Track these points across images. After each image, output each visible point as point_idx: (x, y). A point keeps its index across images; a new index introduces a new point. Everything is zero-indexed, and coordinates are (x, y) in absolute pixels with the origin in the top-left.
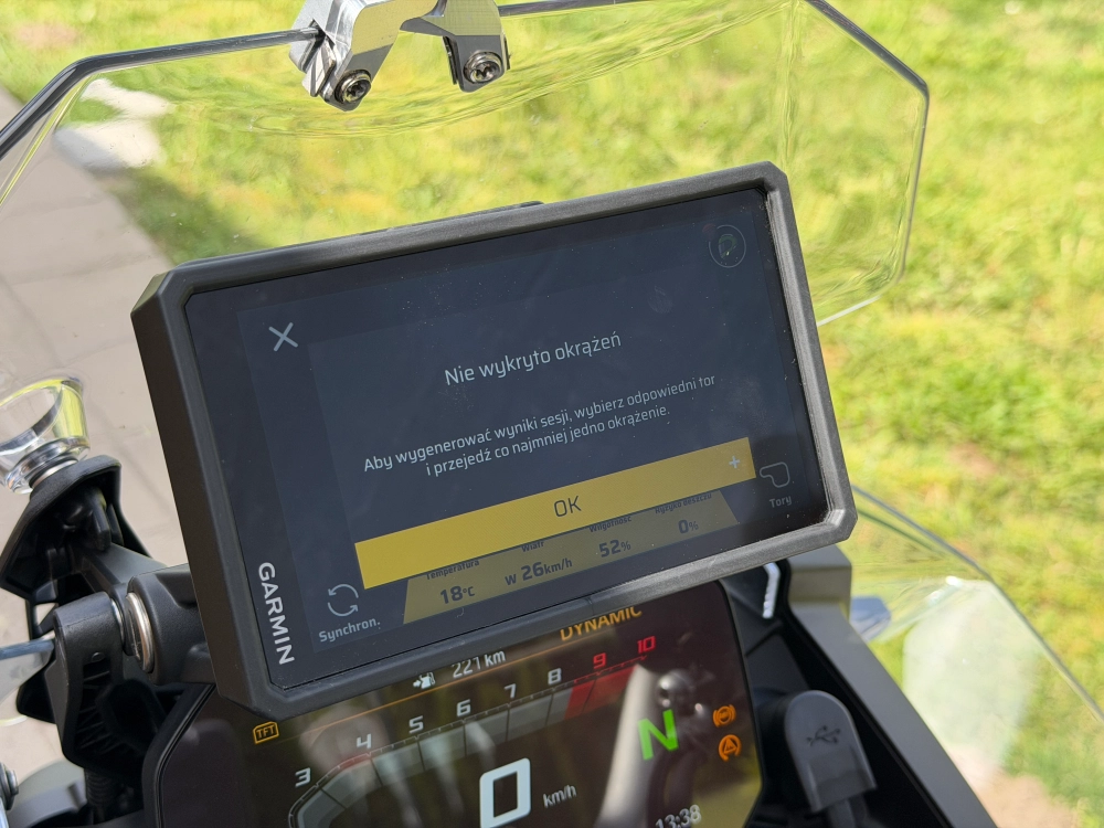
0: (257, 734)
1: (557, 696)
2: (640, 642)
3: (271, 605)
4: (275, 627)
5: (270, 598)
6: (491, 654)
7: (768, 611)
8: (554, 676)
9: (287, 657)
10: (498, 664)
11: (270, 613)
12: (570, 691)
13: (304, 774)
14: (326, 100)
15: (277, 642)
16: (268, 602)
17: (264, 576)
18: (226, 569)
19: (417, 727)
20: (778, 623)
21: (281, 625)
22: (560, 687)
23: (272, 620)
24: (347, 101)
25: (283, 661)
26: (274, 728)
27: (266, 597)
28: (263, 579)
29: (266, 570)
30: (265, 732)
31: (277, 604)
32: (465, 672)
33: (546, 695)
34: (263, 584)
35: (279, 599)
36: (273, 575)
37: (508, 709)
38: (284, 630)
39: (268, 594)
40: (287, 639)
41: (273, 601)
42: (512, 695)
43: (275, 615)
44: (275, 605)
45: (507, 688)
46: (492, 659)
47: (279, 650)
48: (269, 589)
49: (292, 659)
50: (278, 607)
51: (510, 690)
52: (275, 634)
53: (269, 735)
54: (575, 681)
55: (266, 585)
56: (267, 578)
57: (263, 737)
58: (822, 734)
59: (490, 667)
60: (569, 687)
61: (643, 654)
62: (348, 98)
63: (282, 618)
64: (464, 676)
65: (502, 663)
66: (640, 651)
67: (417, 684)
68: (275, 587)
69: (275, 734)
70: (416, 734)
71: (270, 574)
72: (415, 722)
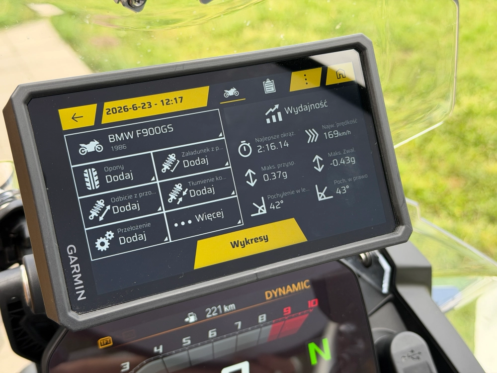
0: (101, 344)
1: (264, 329)
2: (309, 302)
3: (73, 268)
4: (76, 280)
5: (73, 264)
6: (227, 305)
7: (385, 288)
8: (262, 318)
9: (82, 297)
10: (231, 311)
11: (73, 272)
12: (270, 327)
13: (125, 365)
14: (124, 5)
15: (76, 288)
16: (72, 266)
17: (70, 252)
18: (47, 246)
19: (187, 342)
20: (390, 296)
21: (79, 279)
22: (265, 324)
23: (74, 276)
24: (135, 6)
25: (79, 299)
26: (110, 341)
27: (71, 263)
28: (69, 254)
29: (71, 249)
30: (105, 342)
31: (77, 267)
32: (214, 314)
33: (258, 328)
34: (69, 256)
35: (78, 265)
36: (75, 252)
37: (237, 335)
38: (81, 282)
39: (72, 262)
40: (82, 287)
41: (75, 266)
42: (239, 327)
43: (75, 273)
44: (76, 268)
45: (236, 323)
46: (228, 308)
47: (77, 293)
48: (73, 259)
49: (85, 298)
50: (77, 269)
51: (237, 325)
52: (75, 284)
53: (107, 344)
54: (274, 321)
55: (71, 257)
56: (72, 253)
57: (104, 345)
58: (410, 354)
59: (227, 312)
60: (270, 324)
61: (311, 308)
62: (137, 5)
63: (80, 275)
64: (212, 317)
65: (234, 310)
66: (309, 307)
67: (187, 320)
68: (76, 258)
69: (110, 343)
70: (187, 346)
71: (73, 251)
72: (186, 340)
